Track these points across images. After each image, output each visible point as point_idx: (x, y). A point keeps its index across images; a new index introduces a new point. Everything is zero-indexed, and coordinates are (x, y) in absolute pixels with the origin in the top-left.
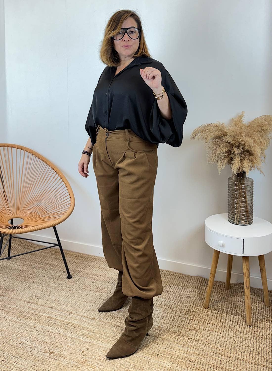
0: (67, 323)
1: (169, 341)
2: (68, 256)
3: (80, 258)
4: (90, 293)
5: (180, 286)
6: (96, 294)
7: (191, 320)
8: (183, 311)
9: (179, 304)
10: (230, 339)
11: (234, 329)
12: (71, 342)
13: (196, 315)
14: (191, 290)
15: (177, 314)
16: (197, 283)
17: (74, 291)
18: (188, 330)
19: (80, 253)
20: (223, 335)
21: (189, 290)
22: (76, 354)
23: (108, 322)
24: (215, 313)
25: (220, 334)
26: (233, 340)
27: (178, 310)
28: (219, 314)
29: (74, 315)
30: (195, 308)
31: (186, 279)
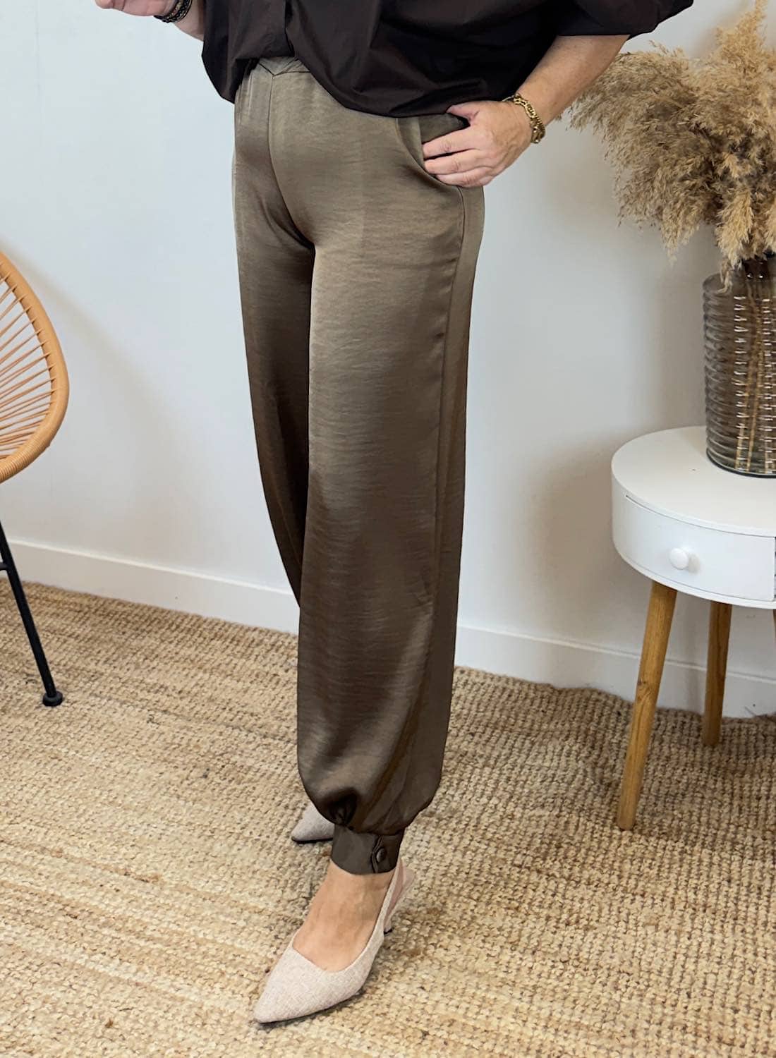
0: (40, 897)
1: (470, 974)
2: (45, 609)
3: (94, 616)
4: (138, 766)
5: (511, 731)
6: (161, 771)
7: (565, 882)
8: (529, 839)
9: (510, 809)
10: (730, 964)
11: (746, 917)
12: (61, 983)
13: (584, 858)
14: (560, 748)
15: (503, 857)
16: (581, 718)
17: (72, 762)
18: (553, 923)
19: (96, 598)
20: (700, 945)
21: (550, 748)
22: (80, 1033)
23: (213, 892)
24: (664, 849)
25: (688, 942)
26: (741, 965)
27: (505, 838)
28: (681, 853)
29: (72, 864)
30: (577, 827)
31: (537, 702)
